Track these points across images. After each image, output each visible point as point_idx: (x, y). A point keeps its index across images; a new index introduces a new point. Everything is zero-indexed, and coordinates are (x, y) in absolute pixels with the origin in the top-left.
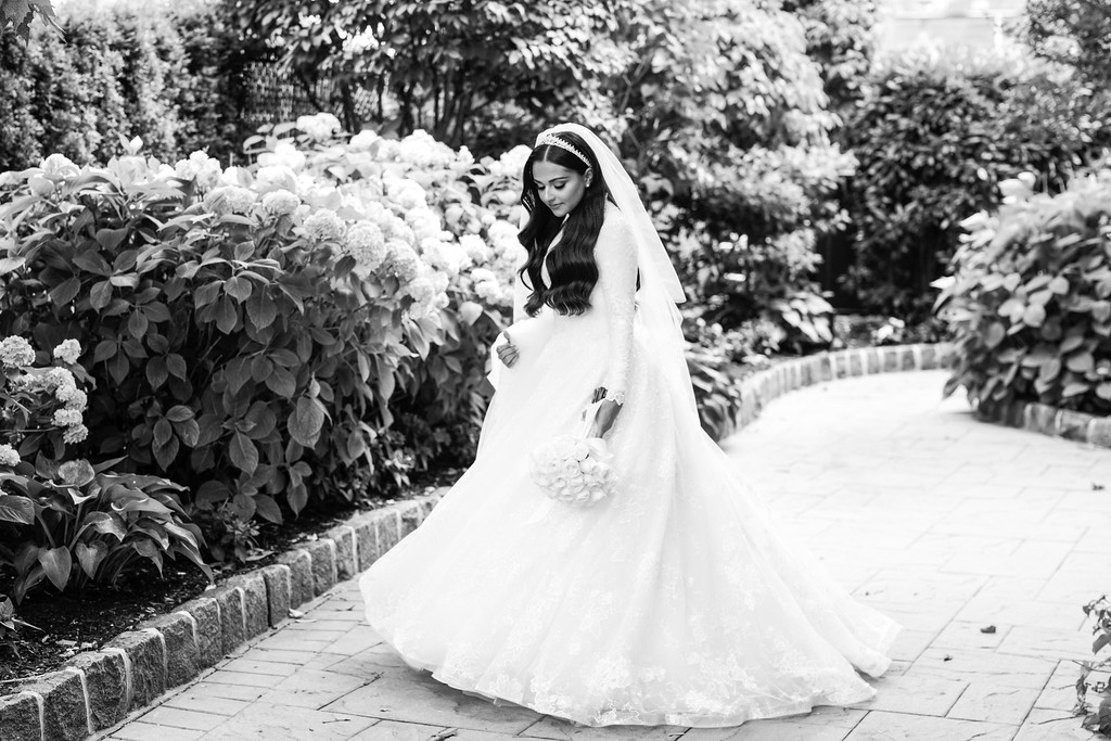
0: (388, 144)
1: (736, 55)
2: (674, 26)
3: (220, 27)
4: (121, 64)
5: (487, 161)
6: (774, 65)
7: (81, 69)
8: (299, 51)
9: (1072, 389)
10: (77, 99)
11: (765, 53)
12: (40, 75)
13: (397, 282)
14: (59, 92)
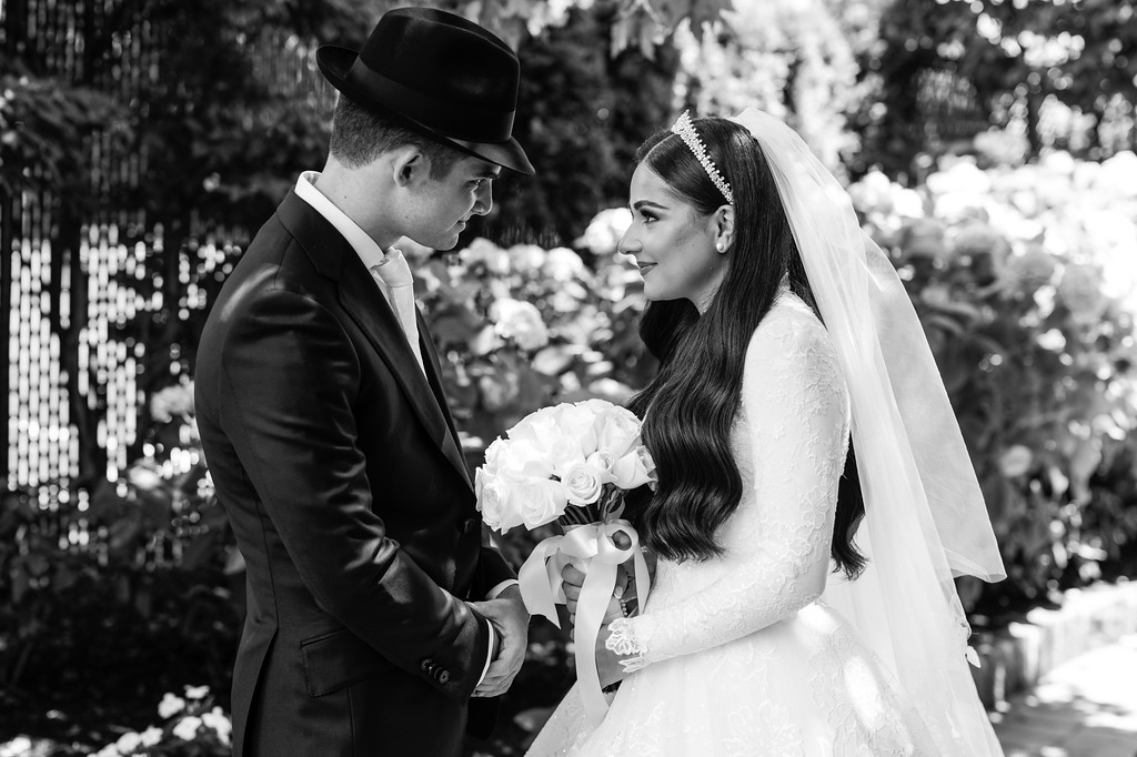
0: (1088, 169)
3: (892, 31)
4: (783, 71)
7: (737, 75)
8: (982, 61)
14: (714, 102)
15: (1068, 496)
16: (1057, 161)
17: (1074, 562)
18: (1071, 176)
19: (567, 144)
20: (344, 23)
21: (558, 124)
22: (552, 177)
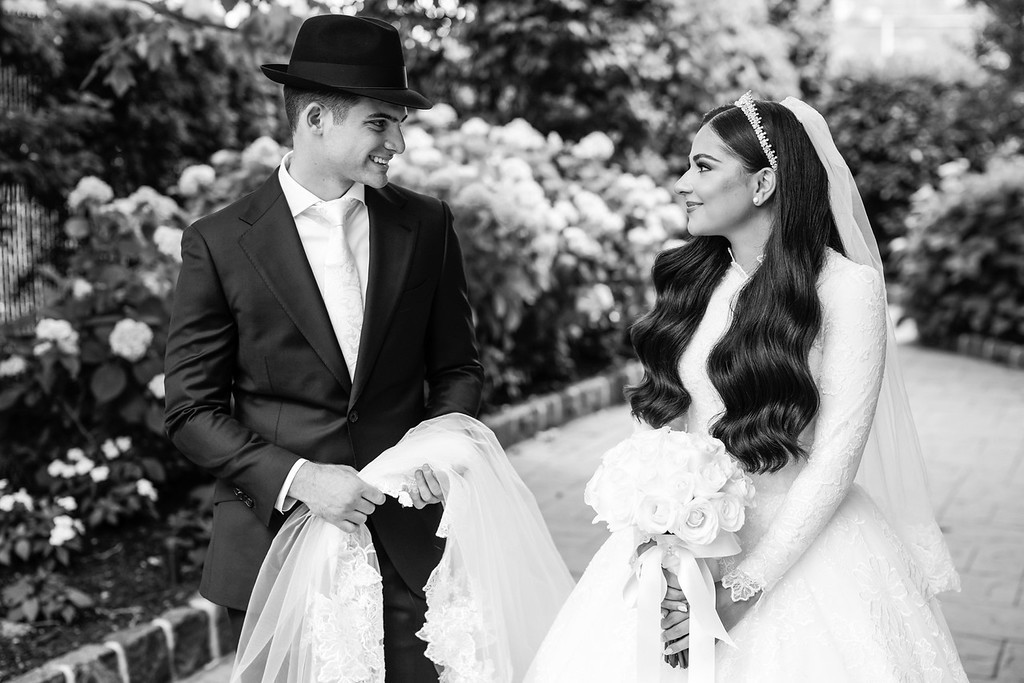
0: (498, 132)
1: (736, 62)
2: (697, 39)
5: (569, 146)
6: (765, 68)
8: (418, 59)
9: (1000, 326)
10: (261, 96)
11: (758, 61)
12: (233, 75)
13: (524, 242)
15: (499, 345)
16: (476, 126)
17: (505, 385)
18: (487, 136)
19: (154, 122)
20: (17, 43)
21: (147, 107)
22: (144, 144)
